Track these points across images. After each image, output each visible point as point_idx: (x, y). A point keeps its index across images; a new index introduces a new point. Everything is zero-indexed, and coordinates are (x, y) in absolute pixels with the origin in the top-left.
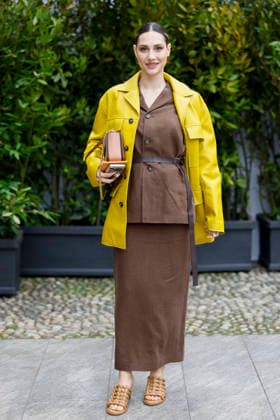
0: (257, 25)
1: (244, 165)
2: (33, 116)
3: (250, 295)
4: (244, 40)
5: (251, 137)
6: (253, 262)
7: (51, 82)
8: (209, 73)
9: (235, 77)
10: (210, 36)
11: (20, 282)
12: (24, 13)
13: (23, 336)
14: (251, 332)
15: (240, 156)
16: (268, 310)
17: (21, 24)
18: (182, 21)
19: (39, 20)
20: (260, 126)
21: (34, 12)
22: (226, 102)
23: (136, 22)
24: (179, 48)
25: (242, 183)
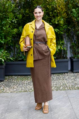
0: (68, 5)
1: (66, 44)
2: (7, 31)
3: (68, 79)
4: (65, 9)
5: (68, 36)
6: (69, 70)
7: (12, 22)
8: (55, 19)
9: (62, 19)
10: (56, 8)
11: (5, 77)
12: (4, 3)
13: (6, 92)
14: (68, 90)
15: (65, 41)
16: (73, 83)
17: (3, 6)
18: (48, 4)
19: (8, 5)
20: (70, 33)
21: (7, 3)
22: (60, 26)
23: (35, 5)
24: (47, 12)
25: (65, 49)
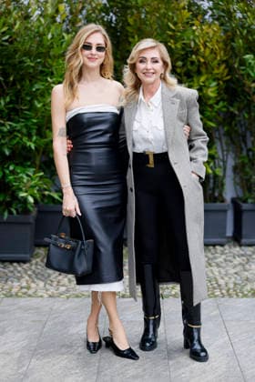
0: (234, 41)
1: (221, 157)
2: (46, 114)
3: (224, 265)
4: (222, 53)
5: (228, 134)
6: (228, 237)
8: (193, 81)
9: (214, 84)
10: (195, 50)
11: (34, 251)
12: (41, 29)
13: (35, 295)
14: (223, 297)
15: (218, 149)
16: (239, 278)
17: (38, 38)
18: (171, 37)
19: (53, 35)
20: (236, 125)
21: (49, 29)
22: (206, 105)
23: (133, 37)
25: (219, 172)
